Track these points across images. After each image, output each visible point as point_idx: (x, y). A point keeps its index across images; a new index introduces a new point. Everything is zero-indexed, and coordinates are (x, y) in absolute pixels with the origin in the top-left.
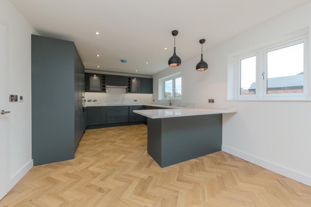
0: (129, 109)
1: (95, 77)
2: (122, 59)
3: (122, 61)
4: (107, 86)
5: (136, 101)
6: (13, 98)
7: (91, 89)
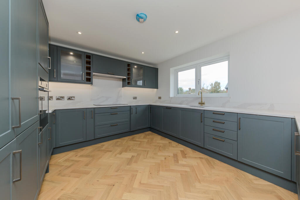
0: (130, 111)
1: (71, 57)
4: (94, 73)
5: (135, 98)
7: (63, 77)
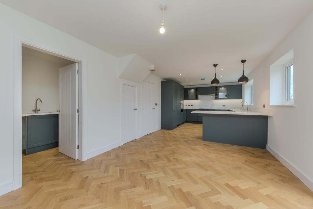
1: (193, 90)
2: (202, 78)
3: (202, 79)
4: (199, 95)
5: (224, 106)
6: (156, 104)
7: (190, 98)
